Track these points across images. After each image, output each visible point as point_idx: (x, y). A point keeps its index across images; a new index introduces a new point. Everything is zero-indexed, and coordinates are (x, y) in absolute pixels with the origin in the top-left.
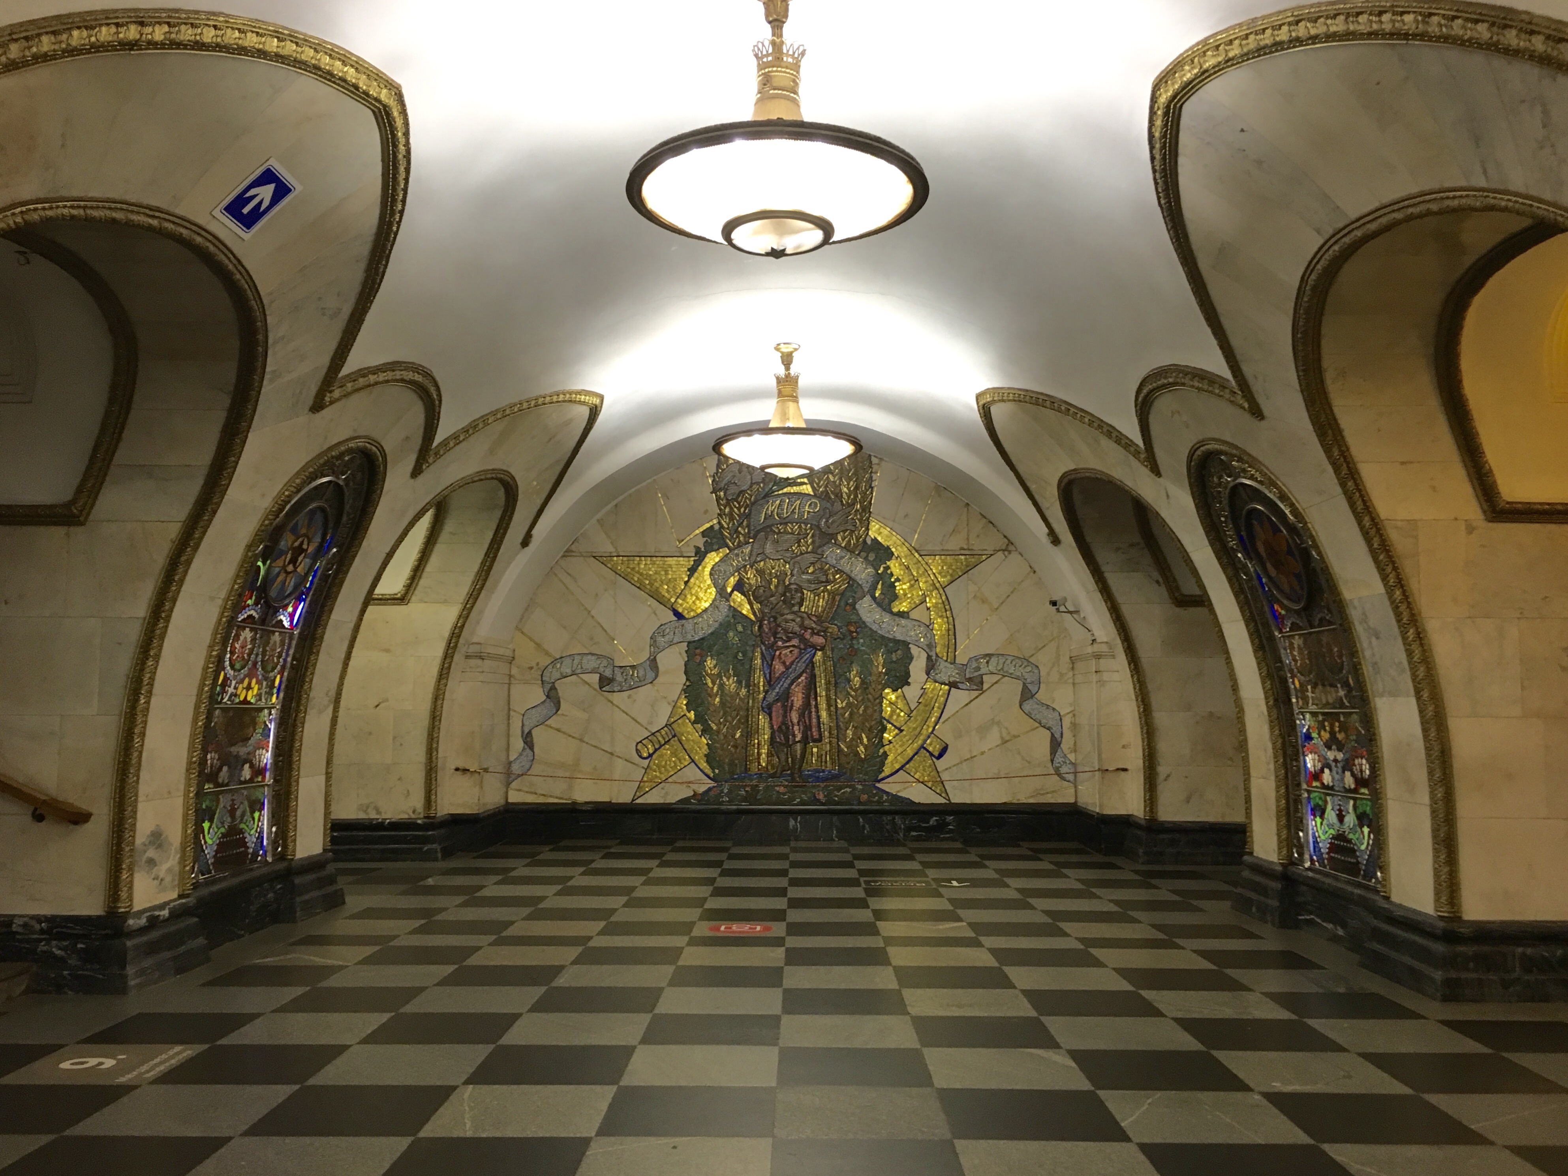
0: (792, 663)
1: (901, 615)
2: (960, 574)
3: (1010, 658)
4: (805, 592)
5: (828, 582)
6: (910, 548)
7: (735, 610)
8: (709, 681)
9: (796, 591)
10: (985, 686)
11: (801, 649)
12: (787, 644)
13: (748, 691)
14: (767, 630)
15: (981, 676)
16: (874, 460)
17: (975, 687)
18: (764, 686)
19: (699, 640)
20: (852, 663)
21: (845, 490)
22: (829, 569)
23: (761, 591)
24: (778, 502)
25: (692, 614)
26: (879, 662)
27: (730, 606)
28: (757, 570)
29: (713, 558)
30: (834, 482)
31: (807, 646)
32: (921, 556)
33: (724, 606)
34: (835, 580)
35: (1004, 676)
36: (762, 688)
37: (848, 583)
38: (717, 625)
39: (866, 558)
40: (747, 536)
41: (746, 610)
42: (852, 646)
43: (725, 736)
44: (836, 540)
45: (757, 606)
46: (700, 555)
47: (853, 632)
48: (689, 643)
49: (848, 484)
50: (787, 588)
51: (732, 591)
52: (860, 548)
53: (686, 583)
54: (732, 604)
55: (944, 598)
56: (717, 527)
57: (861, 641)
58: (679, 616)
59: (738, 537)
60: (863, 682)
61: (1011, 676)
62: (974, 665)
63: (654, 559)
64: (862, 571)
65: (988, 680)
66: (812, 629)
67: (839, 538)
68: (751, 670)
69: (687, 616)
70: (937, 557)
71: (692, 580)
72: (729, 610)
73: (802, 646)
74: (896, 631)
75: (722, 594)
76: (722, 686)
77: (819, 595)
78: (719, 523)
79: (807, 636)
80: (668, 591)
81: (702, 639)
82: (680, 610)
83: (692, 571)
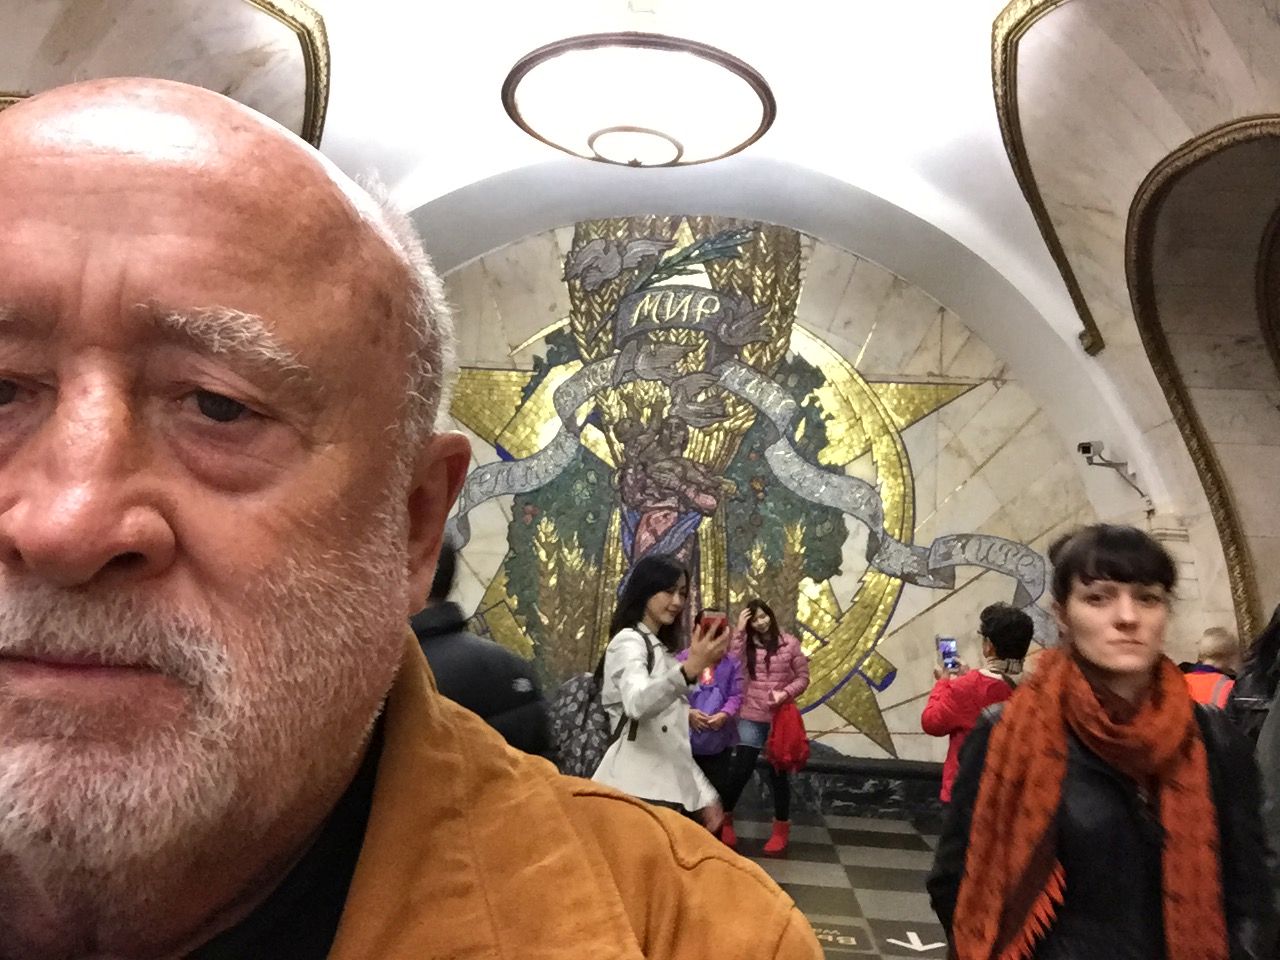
0: (665, 533)
1: (833, 469)
2: (926, 412)
3: (999, 544)
4: (691, 429)
5: (725, 416)
6: (852, 371)
7: (587, 450)
8: (543, 554)
9: (679, 427)
10: (958, 584)
11: (679, 512)
12: (660, 505)
13: (599, 571)
14: (631, 482)
15: (953, 567)
16: (804, 240)
17: (942, 584)
18: (622, 564)
19: (531, 492)
20: (755, 536)
21: (759, 283)
22: (728, 397)
23: (627, 425)
24: (658, 298)
25: (525, 454)
26: (796, 539)
27: (580, 446)
28: (622, 395)
29: (559, 375)
30: (743, 271)
31: (689, 510)
32: (867, 382)
33: (570, 447)
34: (735, 413)
35: (988, 570)
36: (618, 568)
37: (756, 418)
38: (559, 471)
39: (783, 385)
40: (611, 346)
41: (602, 452)
42: (755, 512)
43: (560, 636)
44: (740, 354)
45: (619, 447)
46: (541, 369)
47: (758, 491)
48: (517, 495)
49: (763, 275)
50: (665, 423)
51: (585, 424)
52: (775, 368)
53: (518, 409)
54: (583, 442)
55: (899, 448)
56: (567, 330)
57: (771, 504)
58: (505, 456)
59: (598, 346)
60: (769, 566)
61: (999, 569)
62: (942, 550)
63: (475, 372)
64: (776, 402)
65: (963, 574)
66: (699, 484)
67: (746, 353)
68: (605, 538)
69: (516, 457)
70: (893, 386)
71: (529, 404)
72: (578, 450)
73: (682, 509)
74: (823, 492)
75: (571, 428)
76: (560, 563)
77: (711, 435)
78: (572, 324)
79: (691, 494)
80: (491, 420)
81: (537, 491)
82: (507, 448)
83: (528, 391)
